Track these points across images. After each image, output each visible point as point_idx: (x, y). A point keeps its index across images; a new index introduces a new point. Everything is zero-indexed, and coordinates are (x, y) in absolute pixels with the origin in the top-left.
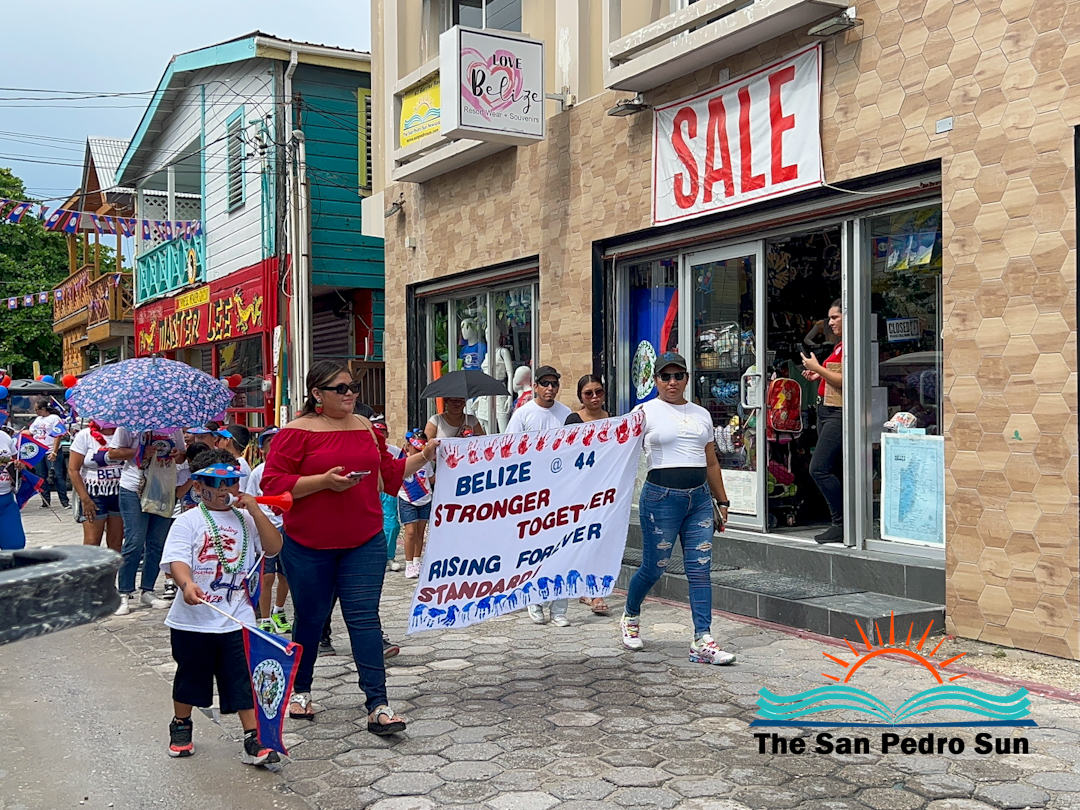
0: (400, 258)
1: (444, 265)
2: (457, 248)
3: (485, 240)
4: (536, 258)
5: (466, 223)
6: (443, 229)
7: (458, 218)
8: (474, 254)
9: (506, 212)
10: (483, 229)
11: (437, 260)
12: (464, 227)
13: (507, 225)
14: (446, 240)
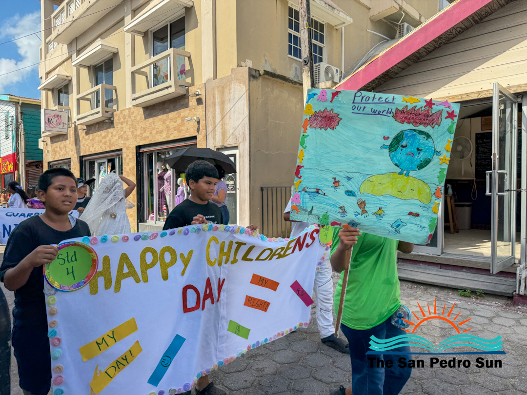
0: (46, 155)
1: (54, 158)
2: (57, 154)
3: (62, 153)
4: (70, 158)
5: (58, 148)
6: (54, 149)
7: (57, 147)
8: (60, 156)
9: (65, 146)
10: (61, 150)
11: (53, 156)
12: (58, 149)
13: (66, 150)
14: (55, 152)
